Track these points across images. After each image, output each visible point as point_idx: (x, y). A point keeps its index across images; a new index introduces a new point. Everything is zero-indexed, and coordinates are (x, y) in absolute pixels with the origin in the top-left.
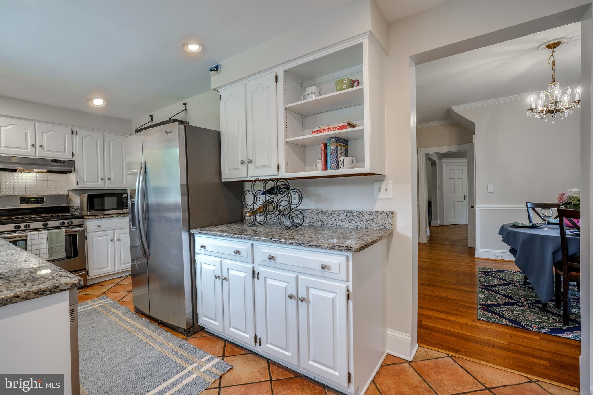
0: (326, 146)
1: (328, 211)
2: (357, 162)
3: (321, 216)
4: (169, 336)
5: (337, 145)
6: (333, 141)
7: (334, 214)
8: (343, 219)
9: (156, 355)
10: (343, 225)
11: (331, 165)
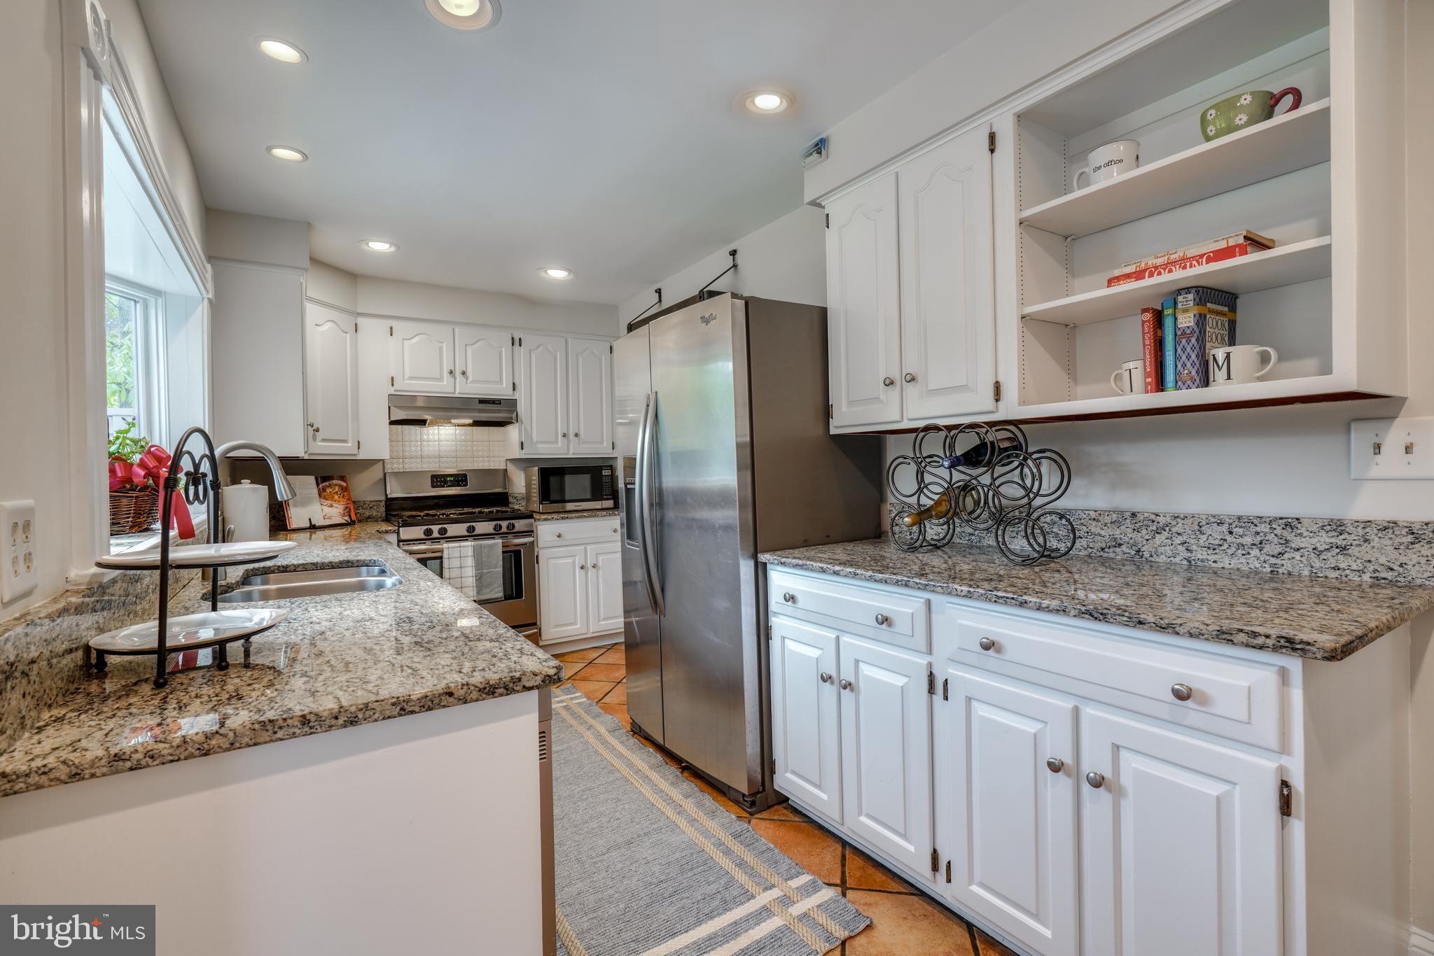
0: (1158, 317)
1: (1157, 515)
2: (1281, 359)
3: (1130, 530)
4: (708, 804)
5: (1203, 310)
6: (1187, 301)
7: (1180, 525)
8: (1217, 542)
9: (683, 846)
11: (1177, 373)
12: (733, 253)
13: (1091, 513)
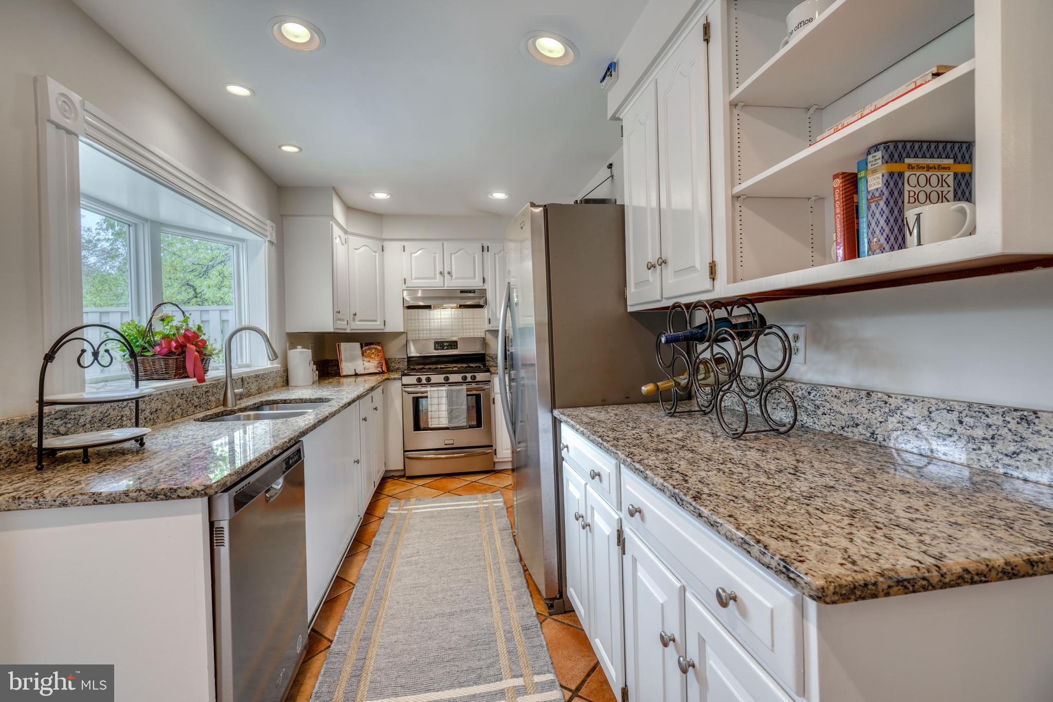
0: (852, 181)
1: (889, 396)
3: (865, 411)
5: (896, 167)
6: (876, 160)
10: (945, 454)
11: (869, 242)
12: (610, 166)
13: (833, 389)
